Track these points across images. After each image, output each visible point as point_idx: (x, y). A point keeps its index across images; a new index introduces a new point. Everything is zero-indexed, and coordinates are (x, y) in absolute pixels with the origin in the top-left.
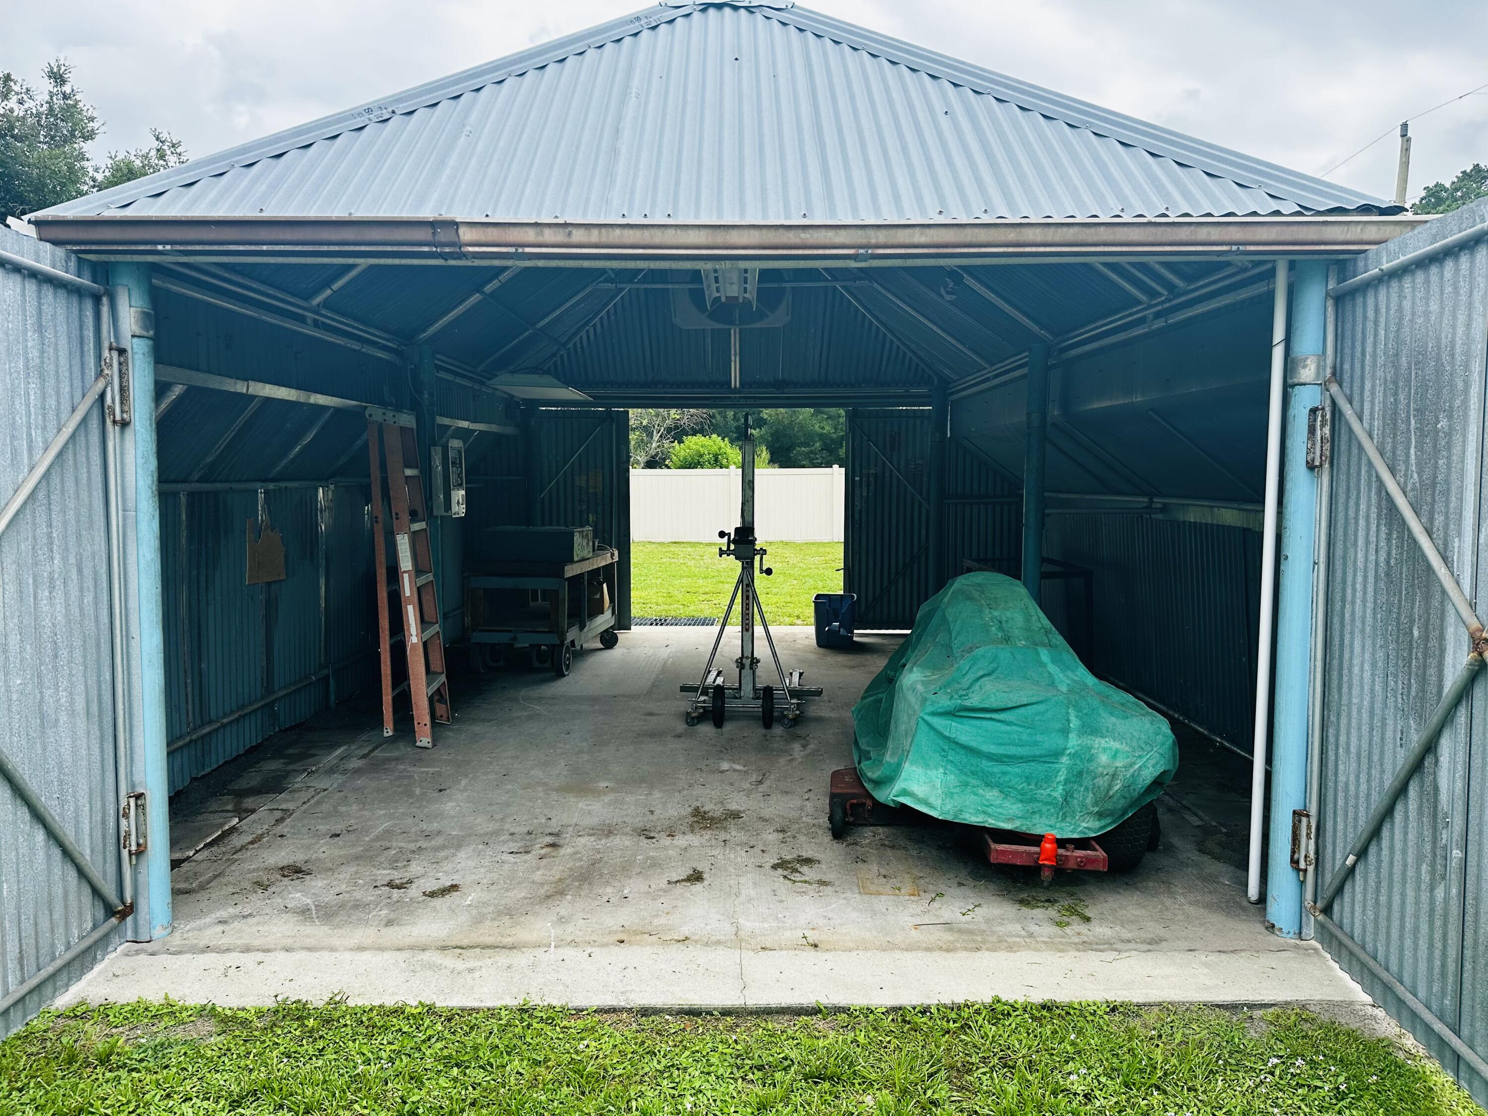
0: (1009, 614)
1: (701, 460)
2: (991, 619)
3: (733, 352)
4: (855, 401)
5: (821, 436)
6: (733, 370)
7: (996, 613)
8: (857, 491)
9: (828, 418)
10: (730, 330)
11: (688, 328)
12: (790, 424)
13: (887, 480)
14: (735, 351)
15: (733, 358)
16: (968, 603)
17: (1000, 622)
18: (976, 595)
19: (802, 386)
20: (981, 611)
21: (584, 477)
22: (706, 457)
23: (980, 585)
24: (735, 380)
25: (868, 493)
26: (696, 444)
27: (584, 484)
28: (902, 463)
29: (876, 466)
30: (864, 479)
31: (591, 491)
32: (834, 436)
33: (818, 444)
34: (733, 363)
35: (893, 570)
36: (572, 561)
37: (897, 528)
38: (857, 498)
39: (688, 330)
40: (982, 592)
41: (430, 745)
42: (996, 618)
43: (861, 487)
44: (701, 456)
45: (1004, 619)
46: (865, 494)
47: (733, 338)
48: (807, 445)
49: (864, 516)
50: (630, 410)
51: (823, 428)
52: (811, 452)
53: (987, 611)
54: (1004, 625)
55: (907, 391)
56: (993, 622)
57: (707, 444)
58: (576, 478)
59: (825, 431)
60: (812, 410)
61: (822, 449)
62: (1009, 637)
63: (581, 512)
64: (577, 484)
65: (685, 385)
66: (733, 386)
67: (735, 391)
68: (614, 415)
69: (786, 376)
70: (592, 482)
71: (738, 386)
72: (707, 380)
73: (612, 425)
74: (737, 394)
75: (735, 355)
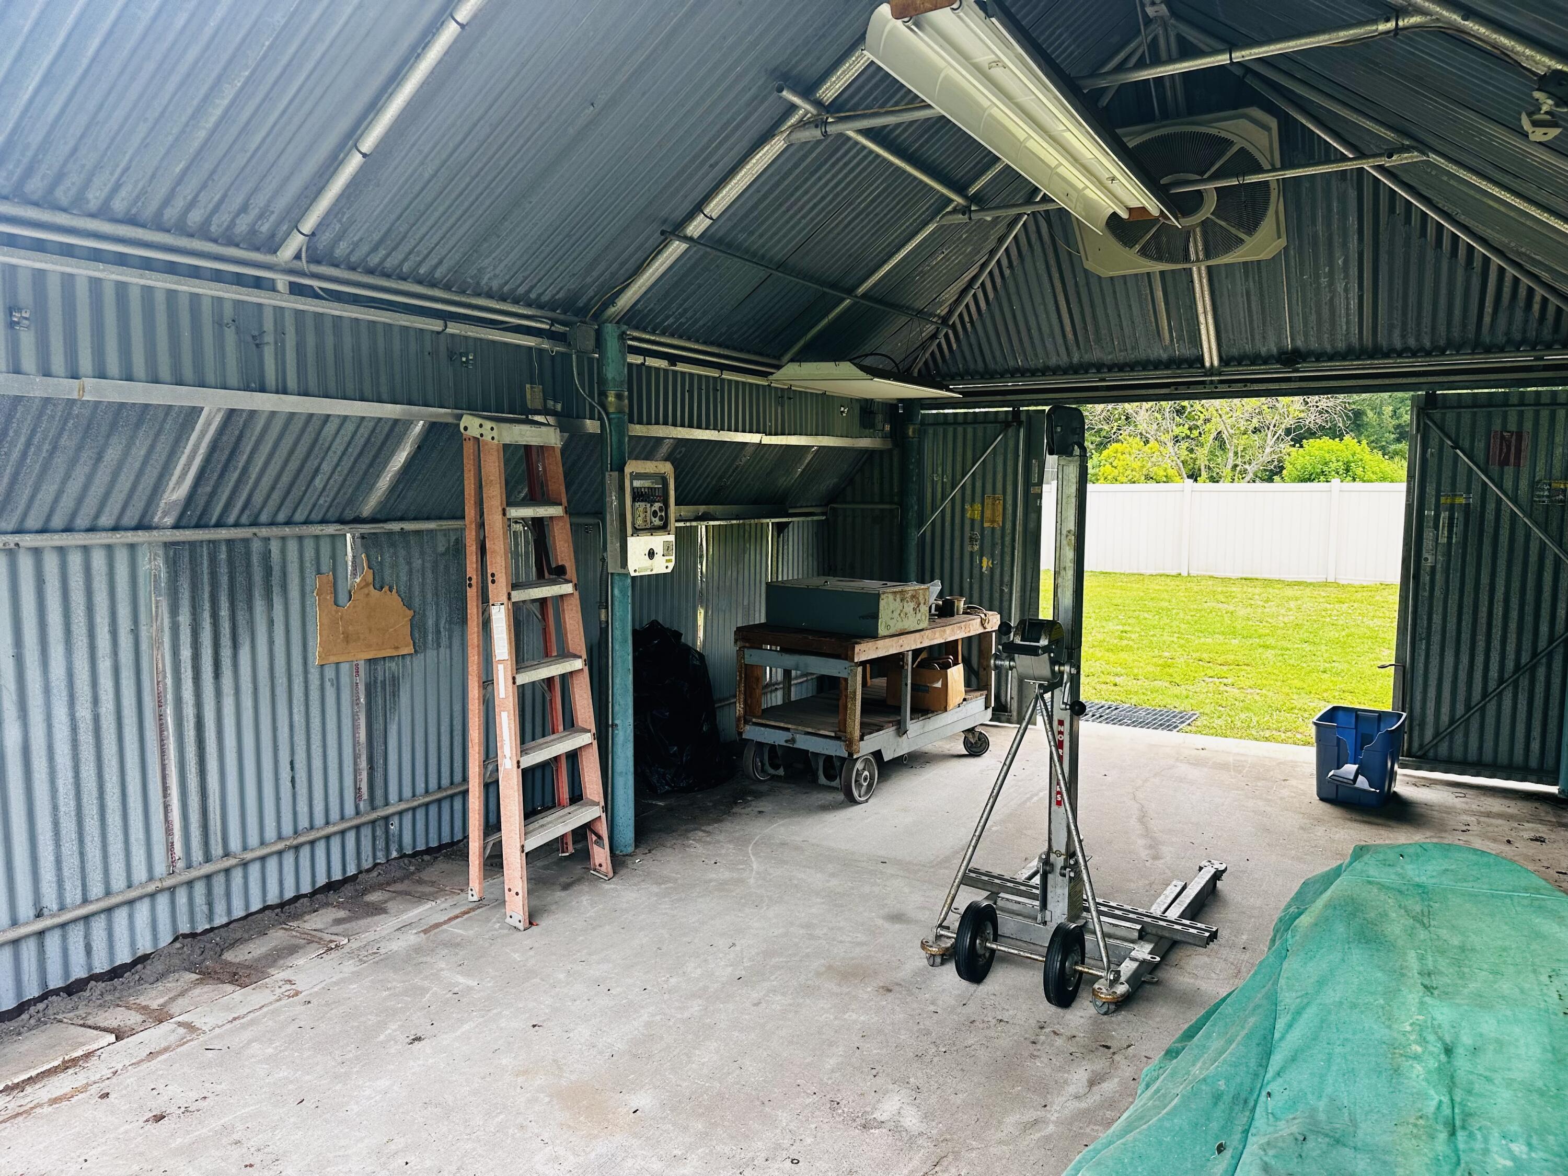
0: (1488, 1025)
1: (1325, 469)
2: (1420, 1029)
3: (1200, 309)
4: (1430, 379)
6: (1204, 337)
7: (1443, 1013)
8: (1429, 534)
10: (1191, 271)
13: (1490, 515)
14: (1204, 307)
15: (1202, 318)
16: (1357, 955)
17: (1448, 1051)
18: (1396, 927)
19: (1331, 358)
20: (1391, 994)
21: (978, 506)
22: (1333, 466)
23: (1423, 891)
24: (1211, 357)
25: (1450, 538)
26: (1321, 449)
27: (977, 516)
28: (1524, 484)
29: (1468, 491)
30: (1444, 515)
31: (986, 525)
34: (1203, 327)
35: (1494, 673)
36: (873, 635)
37: (1507, 601)
38: (1428, 543)
40: (1422, 920)
41: (522, 926)
42: (1436, 1029)
43: (1436, 527)
44: (1326, 464)
45: (1466, 1039)
46: (1443, 540)
47: (1197, 284)
49: (1439, 577)
53: (1412, 996)
54: (1462, 1063)
55: (1537, 359)
56: (1423, 1041)
57: (1335, 448)
58: (967, 507)
62: (1467, 1115)
63: (972, 553)
64: (968, 515)
65: (1131, 366)
66: (1207, 364)
67: (1211, 371)
68: (1023, 418)
69: (1299, 343)
70: (988, 513)
71: (1216, 363)
72: (1164, 356)
73: (1019, 431)
74: (1216, 375)
75: (1205, 312)
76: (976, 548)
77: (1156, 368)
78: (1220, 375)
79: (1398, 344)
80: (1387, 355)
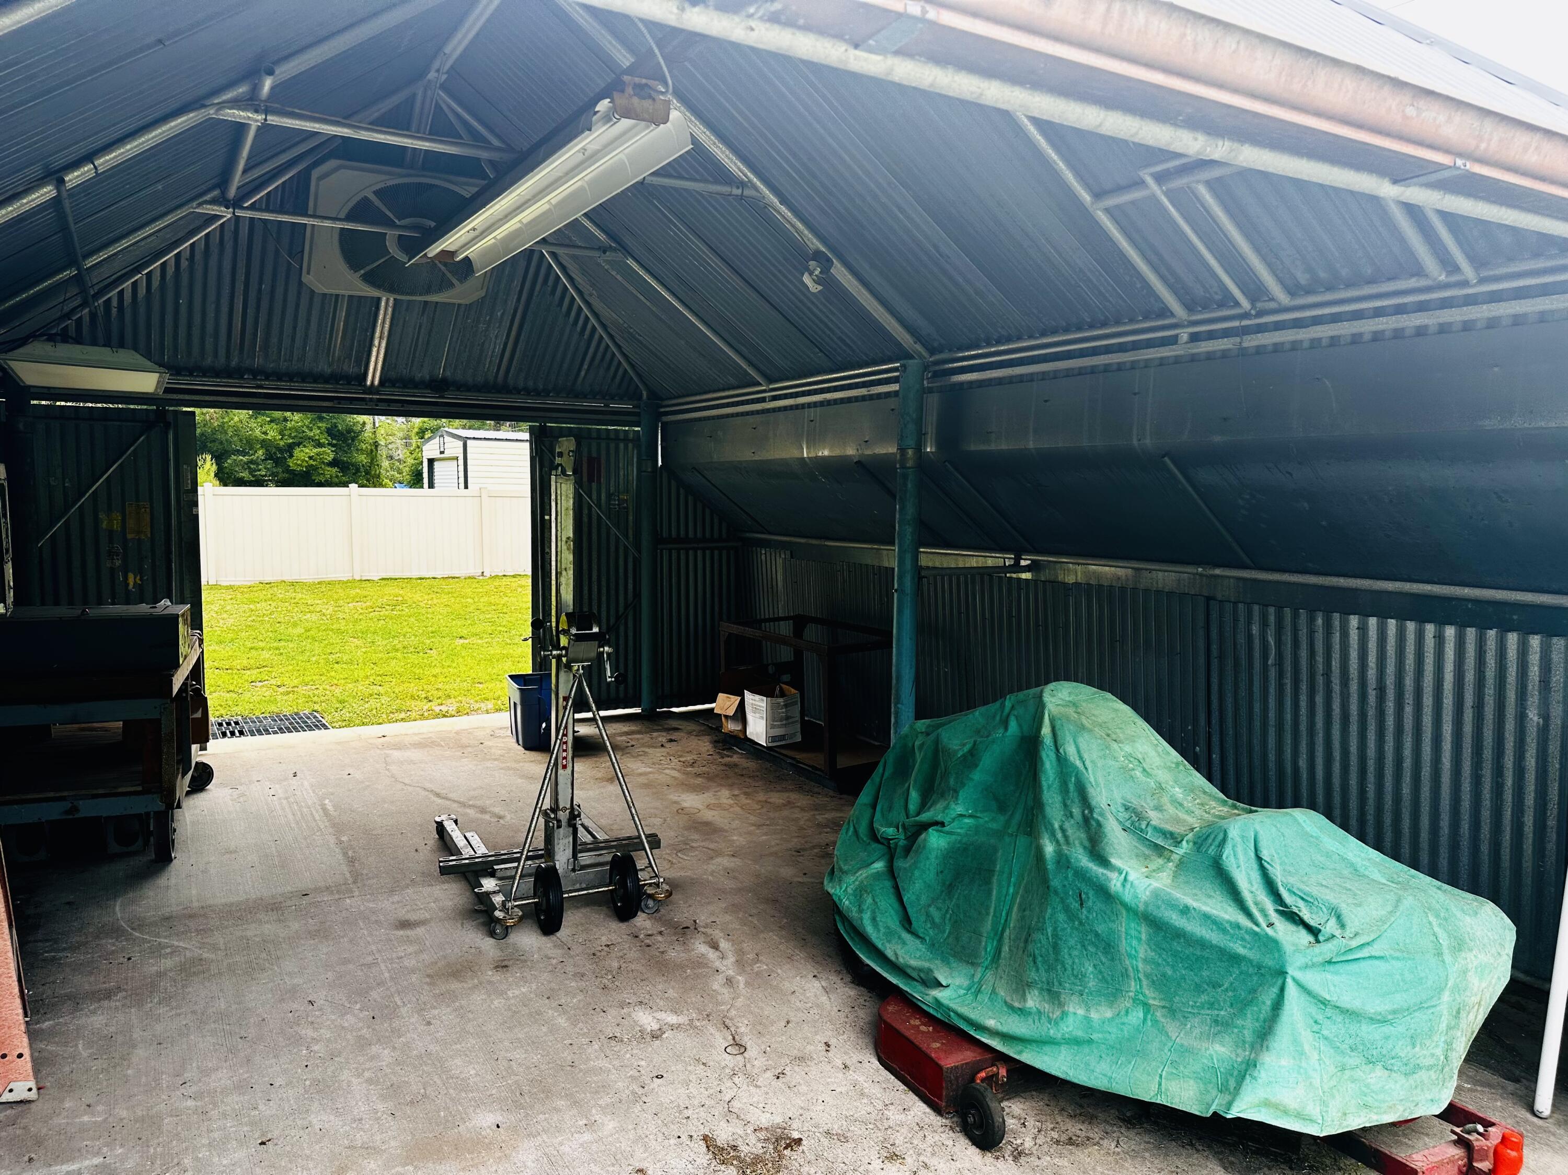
3: (377, 334)
4: (546, 414)
5: (265, 444)
6: (373, 359)
9: (271, 421)
10: (379, 300)
11: (326, 291)
12: (222, 426)
14: (382, 332)
15: (376, 342)
21: (117, 516)
24: (374, 376)
27: (116, 526)
31: (129, 536)
32: (282, 443)
33: (260, 452)
34: (375, 350)
39: (325, 295)
41: (33, 1095)
47: (382, 312)
48: (244, 453)
50: (198, 411)
51: (265, 433)
52: (252, 462)
55: (605, 406)
58: (102, 516)
59: (269, 437)
60: (251, 412)
61: (266, 459)
63: (112, 570)
64: (104, 525)
65: (290, 377)
66: (369, 383)
67: (372, 389)
68: (170, 418)
69: (448, 374)
70: (131, 523)
71: (376, 382)
72: (328, 370)
73: (167, 433)
74: (375, 394)
75: (381, 338)
76: (118, 563)
77: (315, 382)
78: (378, 394)
79: (521, 384)
80: (509, 392)
